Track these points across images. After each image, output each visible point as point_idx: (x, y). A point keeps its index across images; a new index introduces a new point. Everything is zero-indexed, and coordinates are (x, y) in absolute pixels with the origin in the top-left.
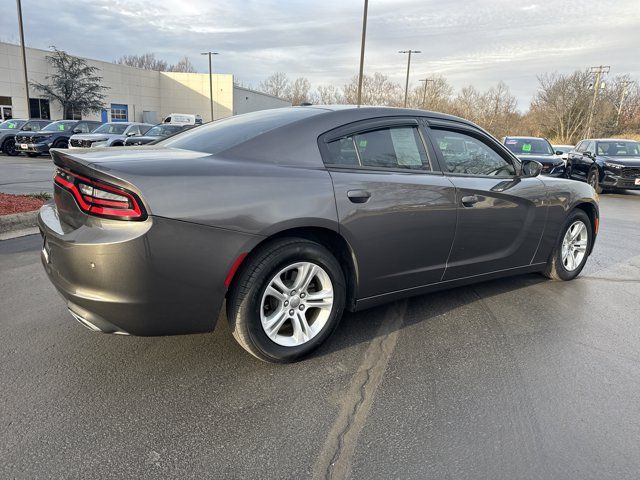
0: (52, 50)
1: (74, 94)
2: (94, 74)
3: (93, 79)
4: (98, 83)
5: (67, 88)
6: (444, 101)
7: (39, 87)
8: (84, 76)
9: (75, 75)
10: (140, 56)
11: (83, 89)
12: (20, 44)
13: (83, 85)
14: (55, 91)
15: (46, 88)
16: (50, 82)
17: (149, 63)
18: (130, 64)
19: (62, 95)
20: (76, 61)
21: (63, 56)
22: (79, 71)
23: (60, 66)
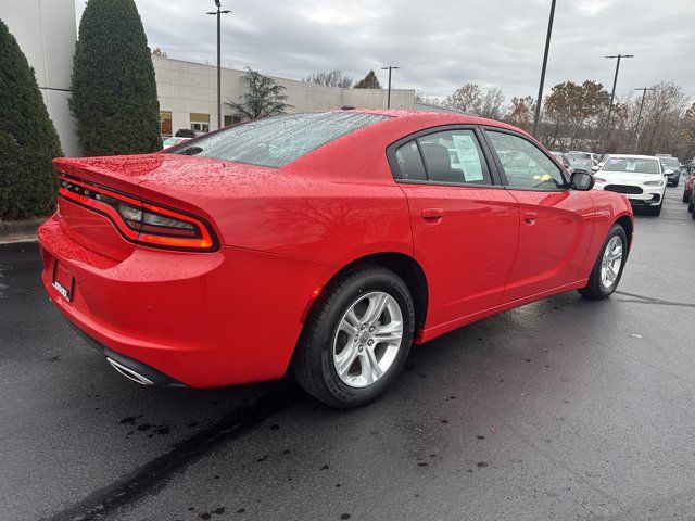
0: (247, 70)
1: (262, 112)
2: (281, 93)
3: (280, 97)
4: (284, 102)
7: (232, 106)
8: (272, 94)
9: (265, 94)
10: (327, 73)
11: (271, 107)
12: (216, 65)
13: (271, 104)
14: (246, 110)
15: (238, 107)
16: (243, 101)
17: (335, 80)
18: (318, 81)
20: (266, 80)
21: (255, 76)
22: (268, 90)
23: (252, 85)
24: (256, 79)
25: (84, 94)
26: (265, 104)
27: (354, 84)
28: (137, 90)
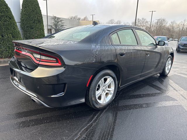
0: (53, 16)
1: (58, 27)
2: (63, 22)
3: (62, 23)
4: (63, 24)
5: (56, 25)
6: (165, 26)
8: (60, 22)
9: (58, 22)
10: (74, 16)
11: (60, 26)
12: (46, 15)
13: (60, 25)
14: (53, 27)
15: (51, 26)
16: (52, 24)
17: (76, 18)
18: (71, 18)
19: (55, 28)
20: (58, 18)
21: (55, 17)
22: (59, 21)
23: (55, 20)
24: (55, 18)
25: (25, 23)
26: (58, 25)
27: (81, 19)
28: (39, 22)
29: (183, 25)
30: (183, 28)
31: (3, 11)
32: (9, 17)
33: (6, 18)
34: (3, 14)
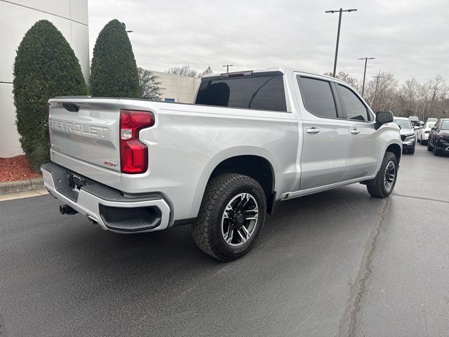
1: (145, 93)
4: (159, 86)
5: (141, 89)
8: (151, 82)
9: (146, 82)
11: (150, 90)
13: (151, 87)
17: (186, 72)
18: (174, 73)
22: (149, 79)
24: (140, 72)
26: (146, 88)
27: (198, 74)
29: (435, 88)
30: (435, 95)
31: (65, 67)
32: (76, 80)
33: (70, 82)
34: (65, 73)
